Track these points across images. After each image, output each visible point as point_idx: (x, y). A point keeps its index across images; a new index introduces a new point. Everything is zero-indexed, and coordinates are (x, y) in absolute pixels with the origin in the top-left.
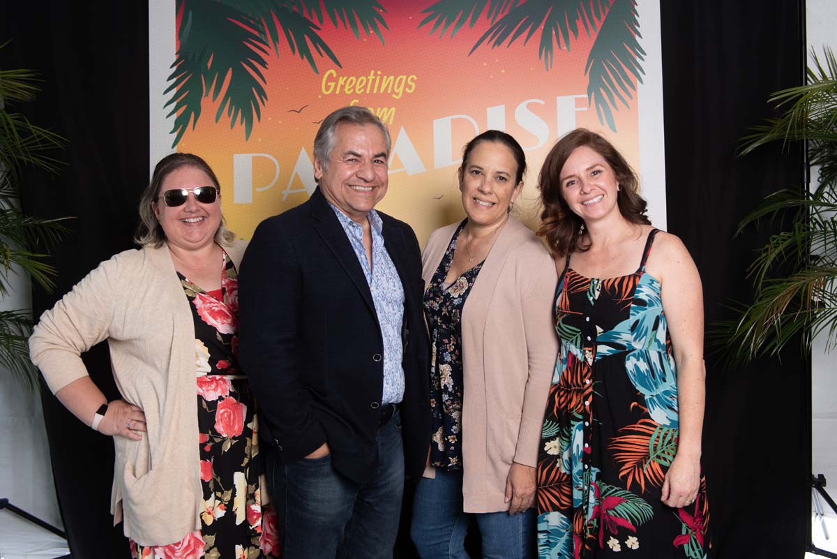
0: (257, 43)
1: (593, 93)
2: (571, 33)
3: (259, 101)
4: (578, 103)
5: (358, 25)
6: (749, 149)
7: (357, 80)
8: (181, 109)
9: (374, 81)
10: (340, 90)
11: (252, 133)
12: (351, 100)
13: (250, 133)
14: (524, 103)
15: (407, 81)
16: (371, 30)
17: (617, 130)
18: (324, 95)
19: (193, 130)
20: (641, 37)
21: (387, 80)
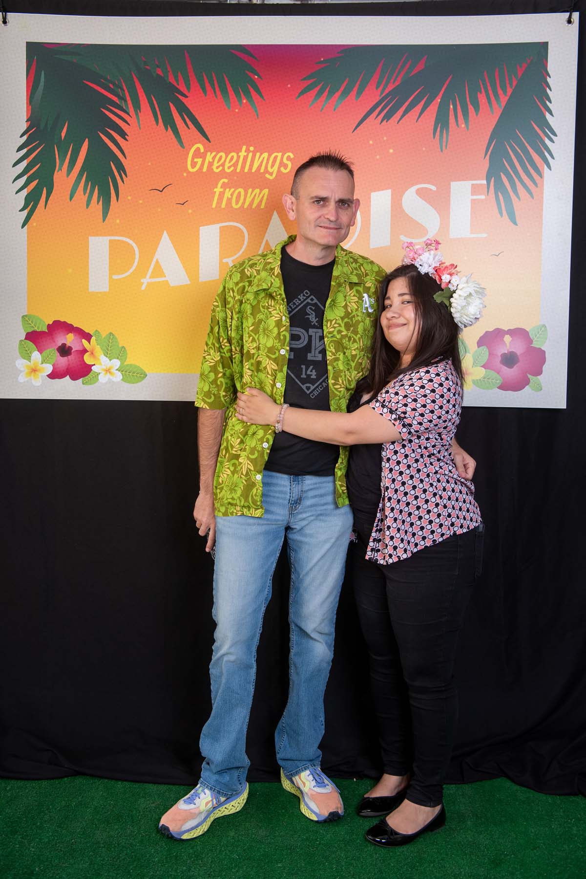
0: (116, 110)
2: (470, 107)
3: (118, 177)
4: (475, 190)
5: (230, 93)
7: (226, 157)
8: (31, 185)
9: (245, 158)
10: (208, 167)
12: (221, 180)
13: (108, 213)
14: (412, 188)
15: (282, 158)
16: (244, 100)
17: (518, 222)
18: (189, 172)
19: (45, 208)
20: (553, 116)
21: (260, 157)
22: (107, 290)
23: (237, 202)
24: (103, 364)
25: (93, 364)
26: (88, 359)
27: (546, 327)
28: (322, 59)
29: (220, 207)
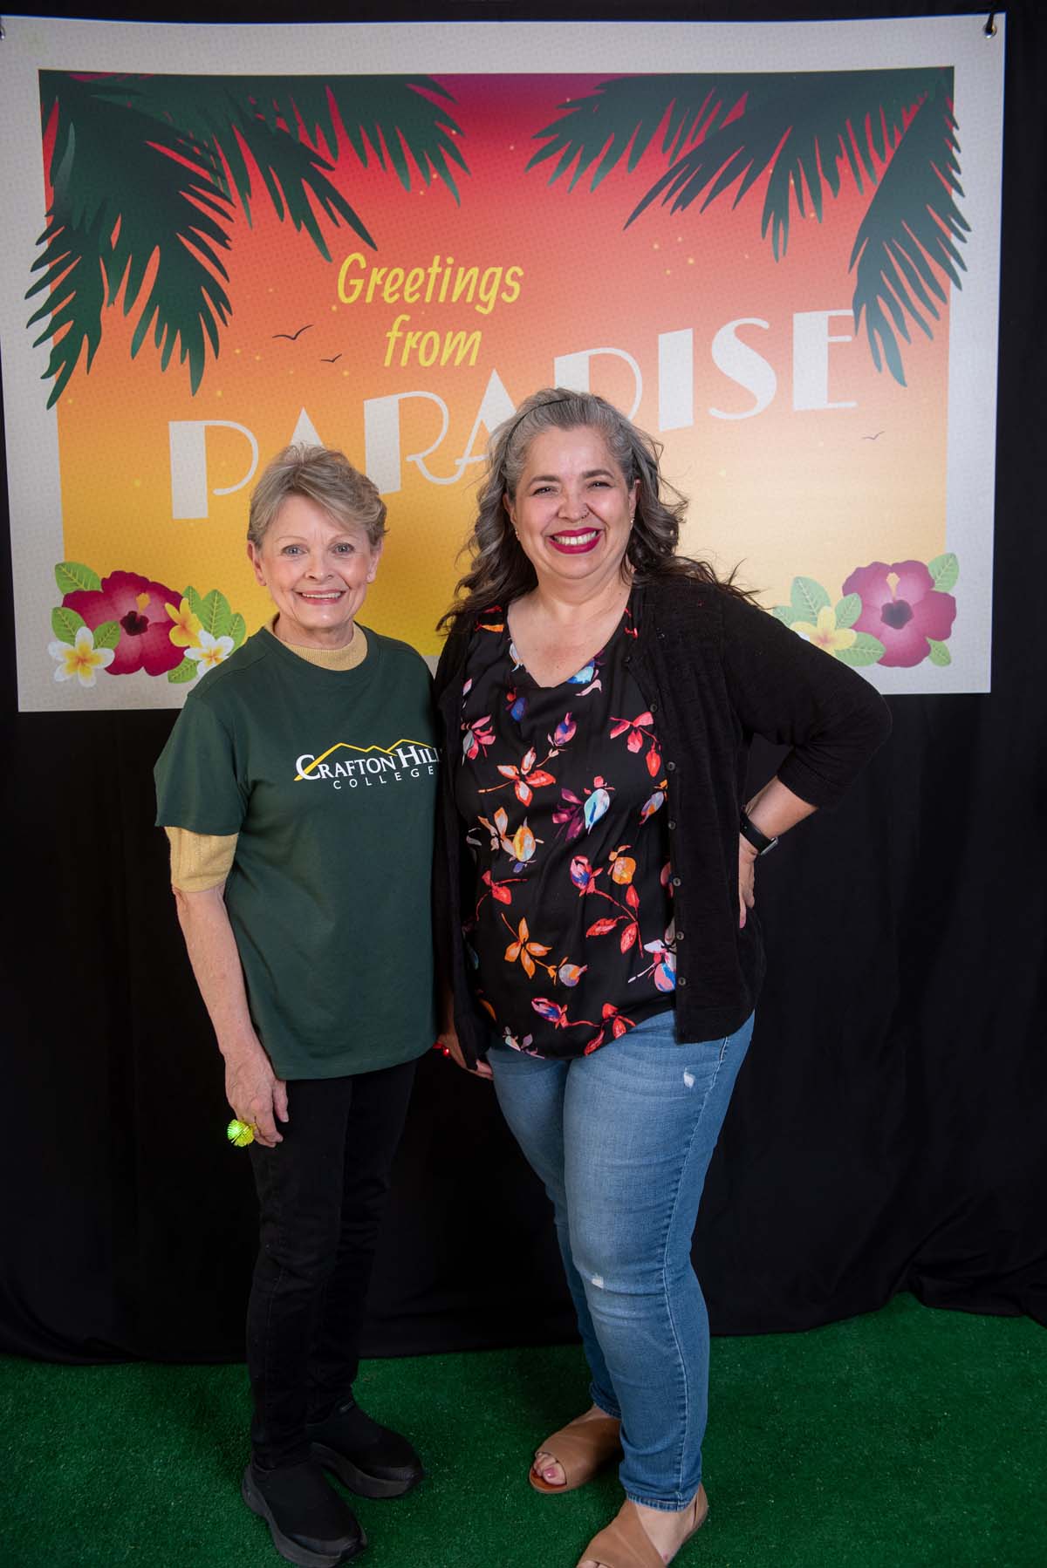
0: (208, 195)
1: (864, 307)
2: (824, 183)
3: (216, 315)
4: (835, 326)
5: (408, 162)
7: (406, 275)
8: (61, 329)
9: (440, 277)
10: (374, 294)
11: (202, 381)
12: (396, 316)
13: (200, 380)
14: (729, 324)
15: (503, 277)
16: (434, 172)
17: (907, 380)
18: (342, 304)
19: (88, 372)
20: (961, 194)
21: (464, 275)
22: (205, 515)
23: (428, 355)
24: (203, 644)
25: (186, 645)
26: (176, 638)
27: (955, 557)
28: (568, 100)
29: (398, 364)
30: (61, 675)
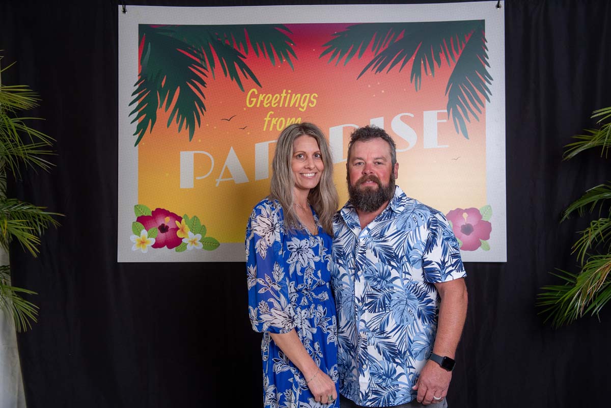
0: (198, 68)
1: (451, 109)
2: (435, 63)
3: (200, 111)
4: (440, 116)
5: (274, 55)
6: (574, 153)
7: (273, 97)
8: (142, 117)
9: (285, 97)
10: (260, 104)
11: (194, 136)
12: (268, 112)
13: (193, 135)
14: (398, 116)
15: (310, 98)
16: (284, 59)
17: (469, 137)
18: (247, 107)
19: (151, 133)
20: (489, 67)
21: (295, 97)
22: (192, 187)
23: (280, 126)
24: (190, 237)
25: (183, 237)
26: (179, 234)
27: (491, 207)
28: (336, 33)
29: (269, 130)
30: (135, 248)
